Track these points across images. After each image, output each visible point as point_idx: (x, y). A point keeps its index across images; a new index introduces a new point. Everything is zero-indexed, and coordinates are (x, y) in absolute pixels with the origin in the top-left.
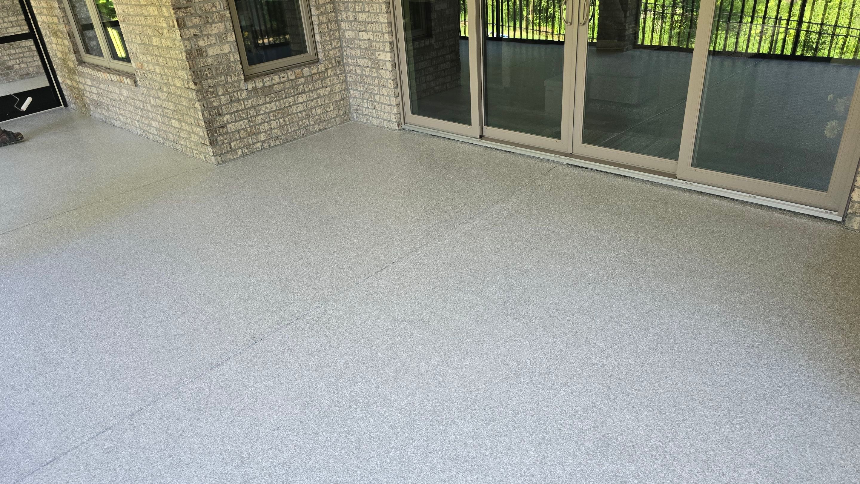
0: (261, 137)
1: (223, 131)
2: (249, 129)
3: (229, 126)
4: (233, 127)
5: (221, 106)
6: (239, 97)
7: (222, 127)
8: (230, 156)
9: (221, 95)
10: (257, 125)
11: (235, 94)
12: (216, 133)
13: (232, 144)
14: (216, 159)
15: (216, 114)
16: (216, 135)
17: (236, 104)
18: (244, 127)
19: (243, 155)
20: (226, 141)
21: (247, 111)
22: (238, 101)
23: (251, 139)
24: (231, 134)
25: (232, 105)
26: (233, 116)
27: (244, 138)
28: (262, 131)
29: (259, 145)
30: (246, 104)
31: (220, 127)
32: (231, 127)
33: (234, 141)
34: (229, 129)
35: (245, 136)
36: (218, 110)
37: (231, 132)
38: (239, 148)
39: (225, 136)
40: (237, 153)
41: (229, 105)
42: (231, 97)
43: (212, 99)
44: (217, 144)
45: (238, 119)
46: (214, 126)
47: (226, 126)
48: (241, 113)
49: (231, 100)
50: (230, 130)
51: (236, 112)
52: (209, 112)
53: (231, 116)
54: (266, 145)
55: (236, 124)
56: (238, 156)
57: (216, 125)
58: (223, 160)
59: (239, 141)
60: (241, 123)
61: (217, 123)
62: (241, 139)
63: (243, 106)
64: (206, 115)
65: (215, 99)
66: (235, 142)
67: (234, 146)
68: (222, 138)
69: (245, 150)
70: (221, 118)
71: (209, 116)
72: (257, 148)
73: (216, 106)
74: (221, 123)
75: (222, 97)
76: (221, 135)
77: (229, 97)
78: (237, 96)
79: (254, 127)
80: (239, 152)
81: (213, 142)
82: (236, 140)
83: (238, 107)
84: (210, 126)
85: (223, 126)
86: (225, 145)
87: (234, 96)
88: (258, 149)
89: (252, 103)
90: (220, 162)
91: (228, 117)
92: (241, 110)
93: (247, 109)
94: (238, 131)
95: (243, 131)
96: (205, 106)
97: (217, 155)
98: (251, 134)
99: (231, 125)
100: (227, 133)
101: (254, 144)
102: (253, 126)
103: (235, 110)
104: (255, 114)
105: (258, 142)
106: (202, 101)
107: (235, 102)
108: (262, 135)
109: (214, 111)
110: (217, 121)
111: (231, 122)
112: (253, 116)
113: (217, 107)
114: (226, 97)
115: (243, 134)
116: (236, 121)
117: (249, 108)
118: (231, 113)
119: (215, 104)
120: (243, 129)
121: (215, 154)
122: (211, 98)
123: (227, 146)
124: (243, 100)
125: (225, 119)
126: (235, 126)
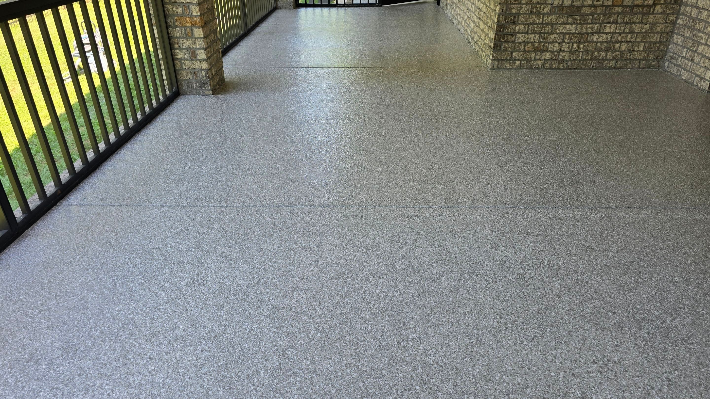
0: (545, 56)
1: (510, 39)
2: (536, 45)
3: (518, 35)
4: (522, 38)
5: (518, 14)
6: (541, 10)
7: (511, 35)
8: (507, 64)
9: (523, 4)
10: (547, 43)
11: (538, 6)
12: (504, 38)
13: (514, 54)
14: (492, 63)
15: (511, 20)
16: (503, 40)
17: (534, 16)
18: (533, 41)
19: (521, 67)
20: (509, 49)
21: (543, 26)
22: (538, 13)
23: (534, 55)
24: (517, 44)
25: (531, 16)
26: (526, 27)
27: (528, 52)
28: (549, 49)
29: (540, 63)
30: (545, 18)
31: (510, 35)
32: (520, 38)
33: (517, 51)
34: (517, 38)
35: (530, 49)
36: (515, 17)
37: (518, 42)
38: (519, 60)
39: (510, 44)
40: (515, 63)
41: (527, 16)
42: (532, 8)
43: (513, 6)
44: (499, 50)
45: (530, 32)
46: (505, 32)
47: (516, 35)
48: (536, 26)
49: (531, 11)
50: (518, 40)
51: (531, 24)
52: (505, 17)
53: (525, 27)
54: (547, 65)
55: (526, 36)
56: (515, 67)
57: (506, 31)
58: (499, 66)
59: (522, 53)
60: (532, 36)
61: (508, 30)
62: (525, 51)
63: (541, 20)
64: (501, 19)
65: (516, 6)
66: (517, 53)
67: (515, 56)
68: (506, 45)
69: (523, 64)
70: (514, 26)
71: (503, 21)
72: (537, 65)
73: (514, 13)
74: (512, 31)
75: (524, 6)
76: (507, 42)
77: (530, 7)
78: (539, 9)
79: (542, 44)
80: (518, 63)
81: (497, 47)
82: (519, 51)
83: (536, 19)
84: (500, 31)
85: (513, 34)
86: (506, 53)
87: (536, 7)
88: (537, 67)
89: (551, 19)
90: (495, 67)
91: (522, 27)
92: (537, 24)
93: (544, 24)
94: (525, 43)
95: (530, 45)
96: (504, 10)
97: (495, 60)
98: (536, 50)
99: (520, 35)
100: (513, 42)
101: (535, 60)
102: (542, 42)
103: (532, 22)
104: (550, 31)
105: (540, 60)
106: (503, 5)
107: (535, 14)
108: (548, 54)
109: (510, 18)
110: (509, 27)
111: (522, 33)
112: (547, 33)
113: (515, 15)
114: (528, 7)
115: (529, 47)
116: (527, 33)
117: (546, 24)
118: (526, 24)
119: (514, 11)
120: (532, 42)
121: (494, 59)
122: (513, 4)
123: (508, 54)
124: (544, 14)
125: (517, 28)
126: (525, 37)
